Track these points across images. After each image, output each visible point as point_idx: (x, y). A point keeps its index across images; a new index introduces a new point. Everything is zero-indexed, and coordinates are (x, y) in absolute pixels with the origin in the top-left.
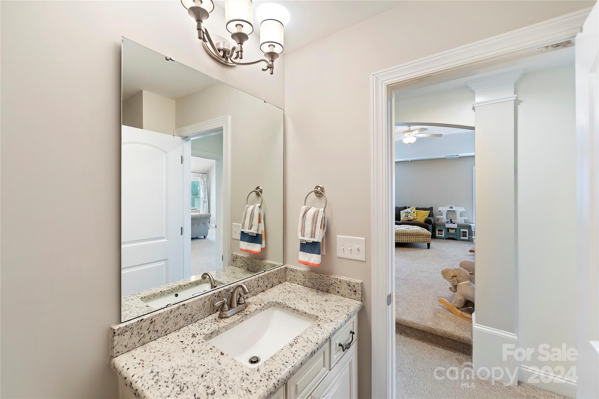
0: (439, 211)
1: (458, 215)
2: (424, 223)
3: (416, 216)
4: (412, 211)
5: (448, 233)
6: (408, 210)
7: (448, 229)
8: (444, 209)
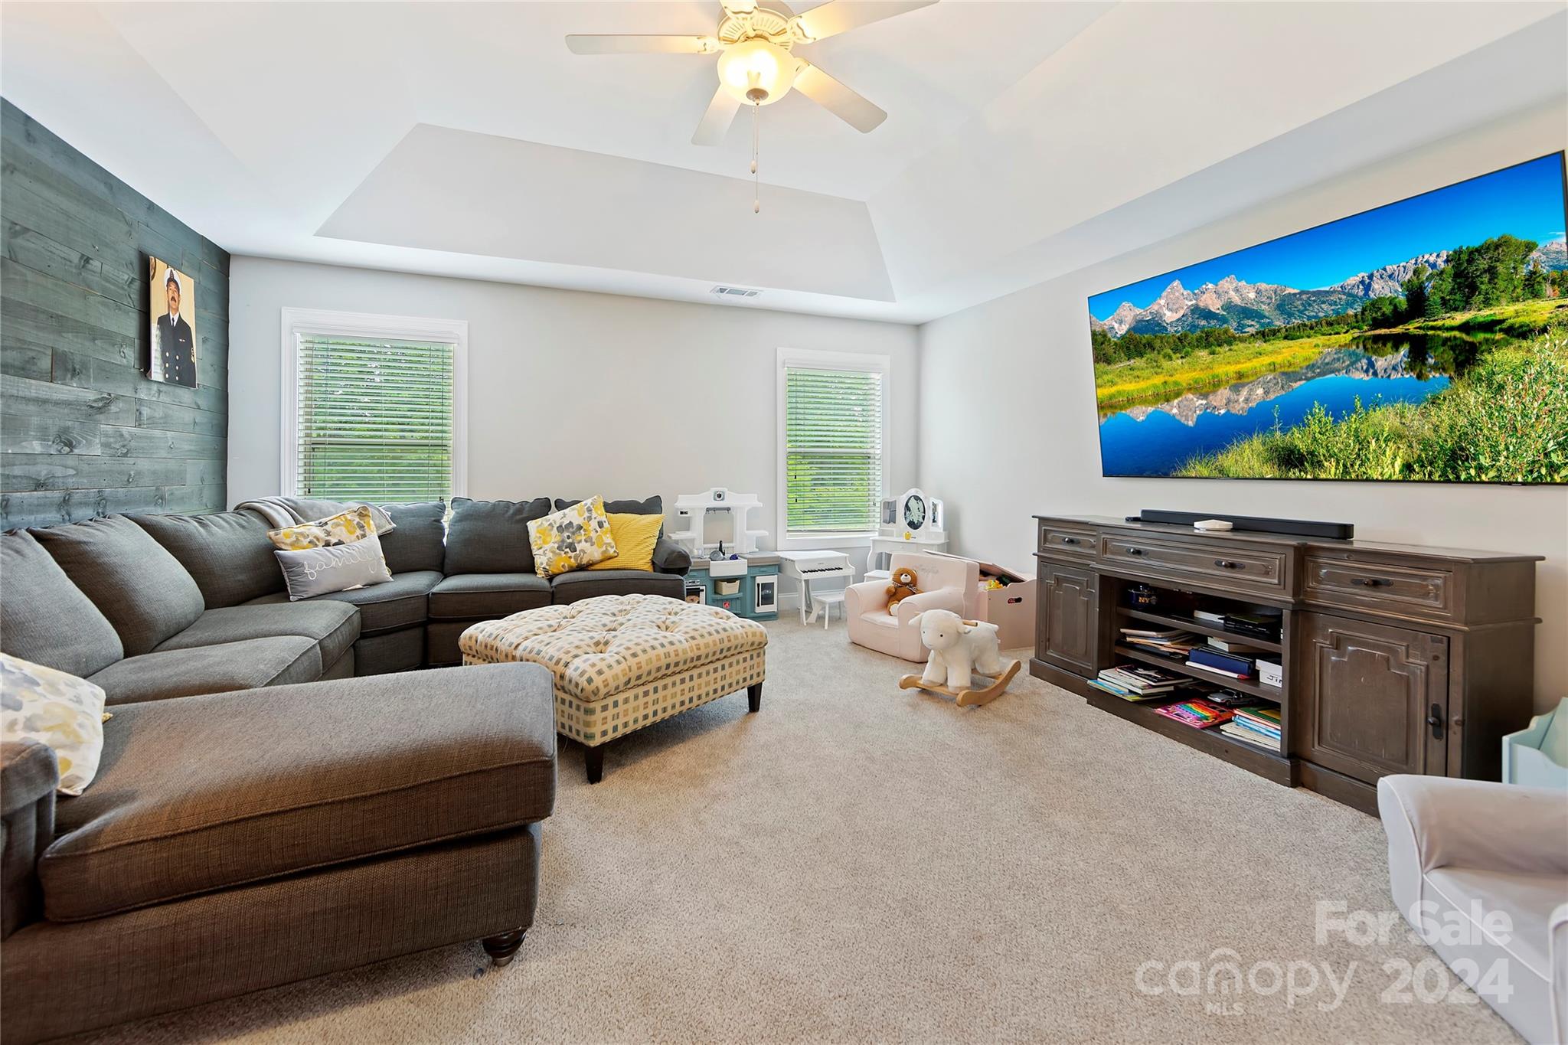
0: (682, 513)
1: (741, 521)
2: (648, 567)
3: (613, 544)
4: (590, 518)
5: (718, 597)
6: (572, 515)
7: (717, 582)
8: (696, 503)
